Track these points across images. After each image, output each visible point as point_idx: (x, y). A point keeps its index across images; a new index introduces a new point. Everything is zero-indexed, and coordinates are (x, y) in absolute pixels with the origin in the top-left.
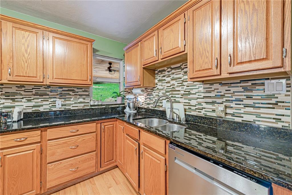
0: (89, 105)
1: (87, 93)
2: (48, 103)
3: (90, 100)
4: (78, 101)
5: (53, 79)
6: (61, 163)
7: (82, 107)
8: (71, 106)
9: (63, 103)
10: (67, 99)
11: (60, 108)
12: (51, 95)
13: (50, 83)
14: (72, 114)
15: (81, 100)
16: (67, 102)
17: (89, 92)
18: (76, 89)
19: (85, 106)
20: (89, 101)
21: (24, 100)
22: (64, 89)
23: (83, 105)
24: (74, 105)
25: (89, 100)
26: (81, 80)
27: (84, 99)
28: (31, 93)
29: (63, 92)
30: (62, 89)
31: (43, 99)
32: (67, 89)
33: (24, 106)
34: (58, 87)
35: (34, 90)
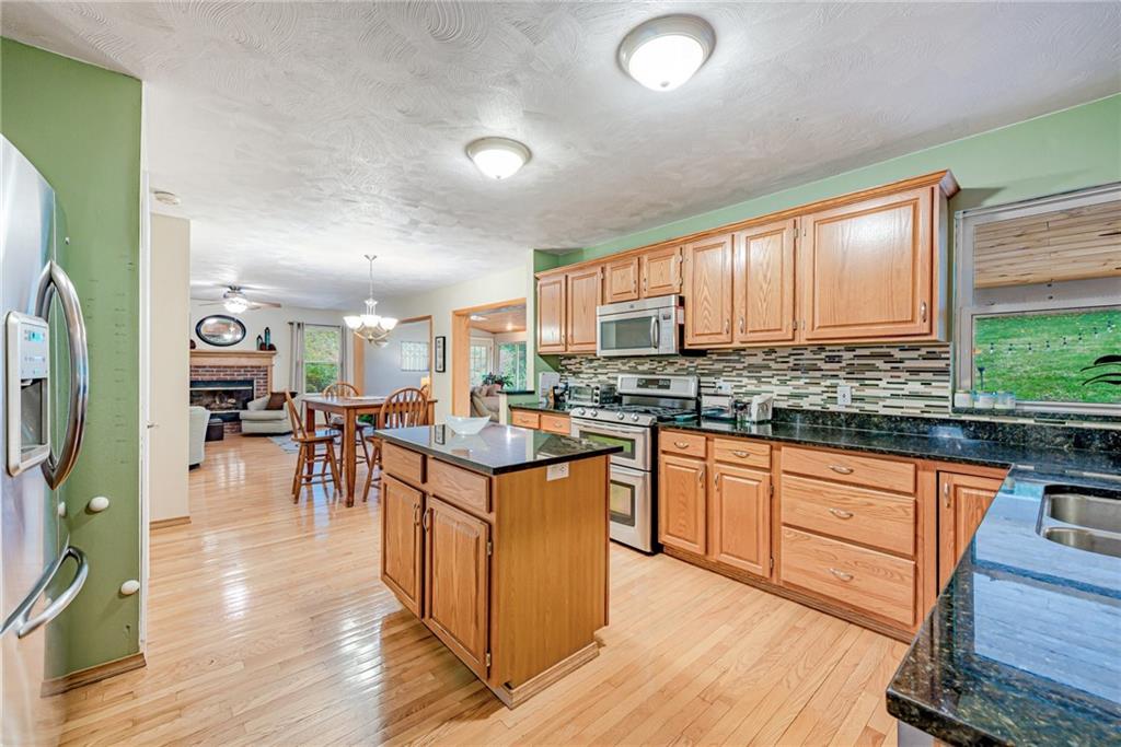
0: (946, 407)
1: (941, 364)
2: (818, 389)
3: (950, 388)
4: (903, 389)
5: (813, 329)
6: (809, 538)
7: (918, 411)
8: (881, 403)
9: (855, 392)
10: (867, 382)
11: (847, 406)
12: (827, 370)
13: (809, 340)
14: (882, 429)
15: (916, 387)
16: (868, 392)
17: (948, 359)
18: (897, 350)
19: (927, 409)
20: (948, 393)
21: (774, 381)
22: (859, 352)
23: (921, 403)
24: (888, 402)
25: (947, 387)
26: (889, 323)
27: (927, 384)
28: (785, 366)
29: (856, 362)
30: (854, 353)
31: (807, 381)
32: (867, 352)
33: (776, 393)
34: (842, 348)
35: (791, 359)
